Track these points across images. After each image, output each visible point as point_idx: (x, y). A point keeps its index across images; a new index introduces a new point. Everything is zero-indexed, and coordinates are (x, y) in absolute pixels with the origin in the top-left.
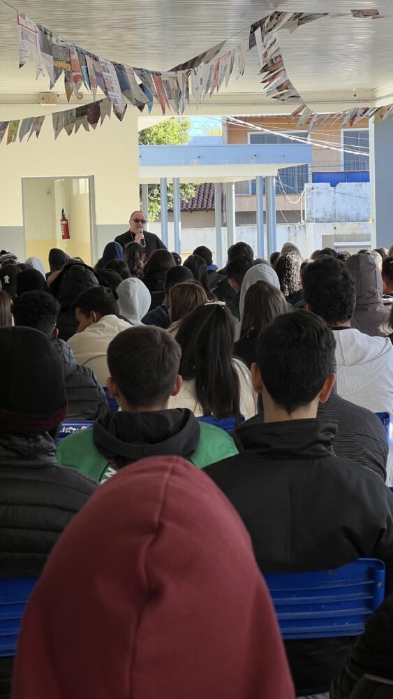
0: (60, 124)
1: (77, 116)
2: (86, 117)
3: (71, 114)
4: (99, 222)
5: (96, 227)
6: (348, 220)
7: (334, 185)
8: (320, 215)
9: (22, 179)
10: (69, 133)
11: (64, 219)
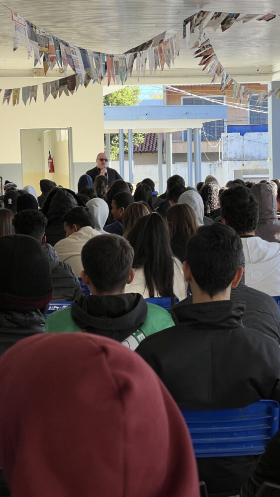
0: (48, 91)
1: (60, 85)
2: (66, 86)
3: (56, 84)
4: (75, 161)
5: (73, 164)
6: (253, 159)
7: (242, 134)
8: (232, 156)
9: (21, 130)
10: (55, 97)
11: (50, 158)
